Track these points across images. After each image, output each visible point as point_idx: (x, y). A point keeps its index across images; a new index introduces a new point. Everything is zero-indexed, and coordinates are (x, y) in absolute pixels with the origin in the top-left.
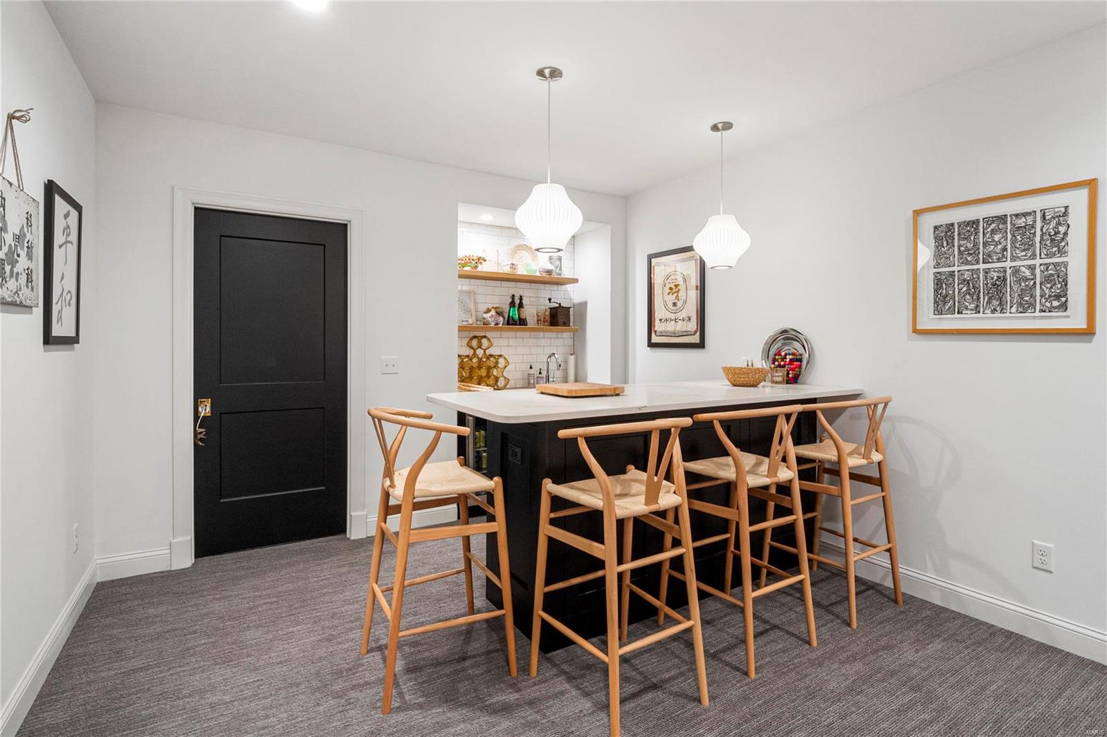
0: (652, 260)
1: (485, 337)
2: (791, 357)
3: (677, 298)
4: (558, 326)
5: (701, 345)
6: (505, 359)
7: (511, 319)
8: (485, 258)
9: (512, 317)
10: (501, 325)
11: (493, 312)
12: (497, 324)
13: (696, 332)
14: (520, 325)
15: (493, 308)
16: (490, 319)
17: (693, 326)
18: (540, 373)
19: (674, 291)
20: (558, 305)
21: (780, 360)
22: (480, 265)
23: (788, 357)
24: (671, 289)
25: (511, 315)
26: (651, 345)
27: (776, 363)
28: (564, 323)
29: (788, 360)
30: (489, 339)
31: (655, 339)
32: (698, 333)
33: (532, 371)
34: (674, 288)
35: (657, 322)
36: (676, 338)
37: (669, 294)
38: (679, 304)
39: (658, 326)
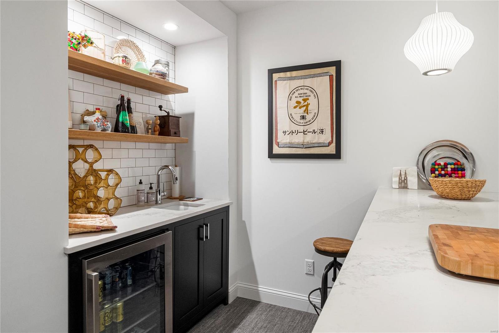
0: (274, 75)
1: (91, 146)
2: (453, 166)
3: (306, 111)
4: (170, 136)
5: (337, 156)
6: (117, 174)
7: (120, 125)
8: (93, 40)
9: (123, 123)
10: (109, 132)
11: (98, 115)
12: (104, 130)
13: (330, 144)
14: (132, 133)
15: (97, 109)
16: (95, 123)
17: (327, 137)
18: (151, 188)
19: (302, 104)
20: (166, 114)
21: (440, 170)
22: (83, 48)
23: (449, 166)
24: (298, 102)
25: (121, 120)
26: (271, 155)
27: (437, 172)
28: (175, 133)
29: (449, 169)
30: (97, 149)
31: (276, 150)
32: (334, 144)
33: (142, 187)
34: (302, 102)
35: (280, 135)
36: (304, 149)
37: (295, 107)
38: (309, 117)
39: (281, 138)
